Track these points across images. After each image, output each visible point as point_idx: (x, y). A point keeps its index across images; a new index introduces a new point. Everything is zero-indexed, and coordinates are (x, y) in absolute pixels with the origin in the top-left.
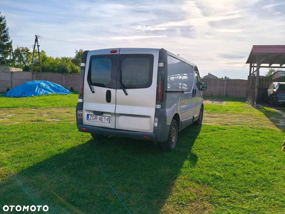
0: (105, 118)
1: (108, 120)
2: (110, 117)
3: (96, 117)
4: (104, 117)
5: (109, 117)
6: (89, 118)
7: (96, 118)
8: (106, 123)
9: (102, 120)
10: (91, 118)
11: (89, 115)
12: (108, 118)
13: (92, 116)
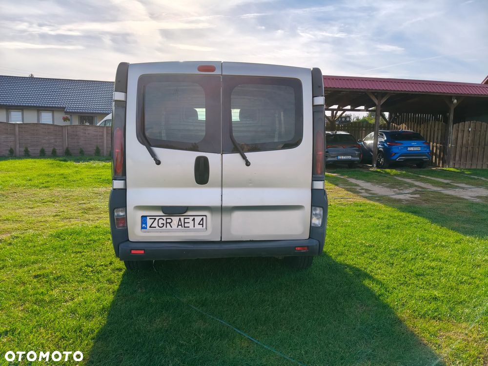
0: (194, 220)
1: (203, 224)
2: (206, 216)
3: (169, 221)
4: (192, 218)
5: (204, 217)
6: (148, 225)
7: (170, 223)
8: (198, 230)
9: (186, 225)
10: (155, 224)
11: (148, 218)
12: (202, 219)
13: (157, 218)
